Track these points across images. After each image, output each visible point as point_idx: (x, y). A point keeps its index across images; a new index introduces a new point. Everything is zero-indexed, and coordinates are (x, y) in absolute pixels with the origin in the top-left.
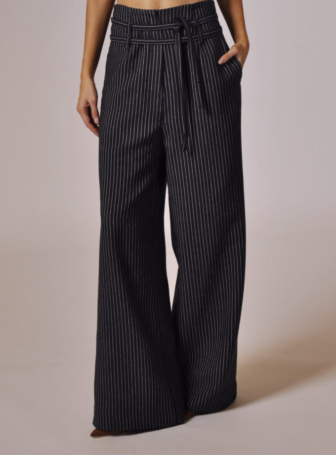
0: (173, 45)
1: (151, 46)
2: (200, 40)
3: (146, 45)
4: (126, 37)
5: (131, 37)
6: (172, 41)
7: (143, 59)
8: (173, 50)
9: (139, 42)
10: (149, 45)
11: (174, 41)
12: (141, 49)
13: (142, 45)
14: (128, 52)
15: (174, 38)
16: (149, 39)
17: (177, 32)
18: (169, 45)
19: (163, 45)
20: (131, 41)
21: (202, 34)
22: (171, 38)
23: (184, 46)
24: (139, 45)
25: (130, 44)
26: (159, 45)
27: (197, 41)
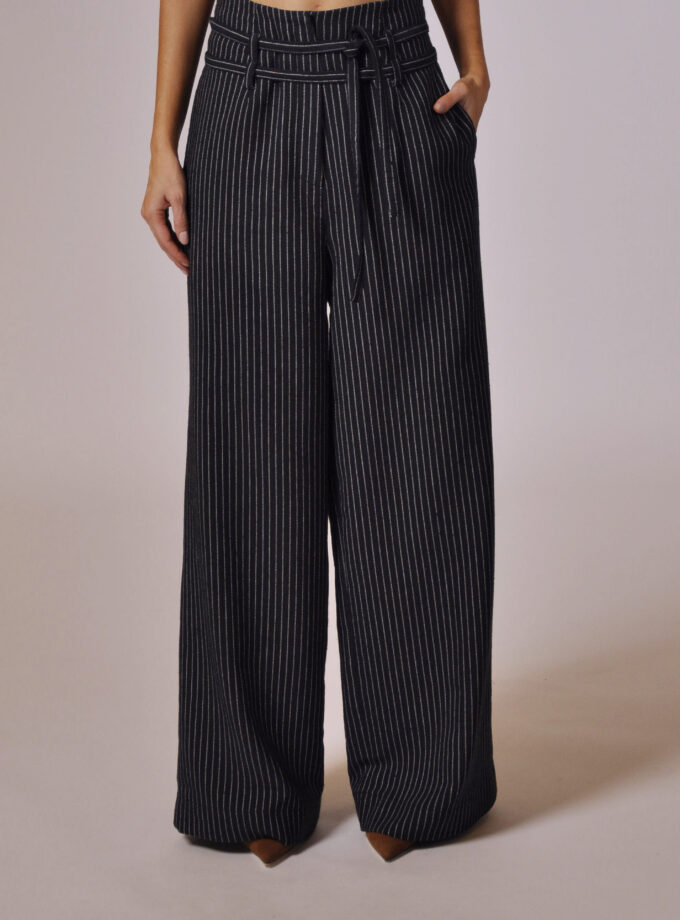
0: (342, 84)
1: (298, 86)
2: (398, 76)
3: (287, 83)
4: (244, 63)
5: (257, 65)
6: (341, 78)
7: (281, 113)
8: (343, 94)
9: (272, 75)
10: (293, 83)
11: (345, 77)
12: (277, 91)
13: (278, 82)
14: (250, 95)
15: (345, 71)
16: (294, 71)
17: (351, 59)
18: (335, 84)
19: (321, 85)
20: (256, 73)
21: (401, 63)
22: (339, 70)
23: (364, 86)
24: (272, 82)
25: (254, 79)
26: (315, 85)
27: (392, 78)
